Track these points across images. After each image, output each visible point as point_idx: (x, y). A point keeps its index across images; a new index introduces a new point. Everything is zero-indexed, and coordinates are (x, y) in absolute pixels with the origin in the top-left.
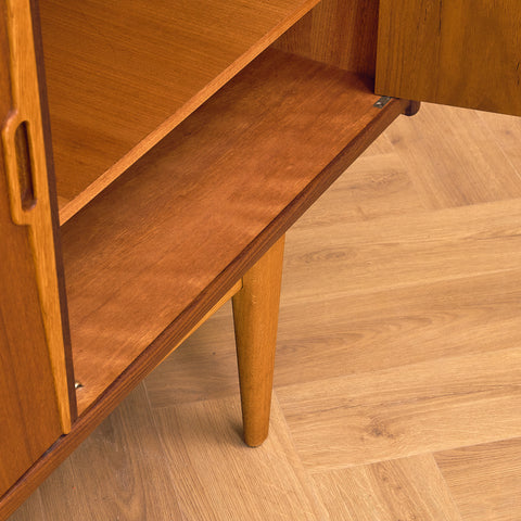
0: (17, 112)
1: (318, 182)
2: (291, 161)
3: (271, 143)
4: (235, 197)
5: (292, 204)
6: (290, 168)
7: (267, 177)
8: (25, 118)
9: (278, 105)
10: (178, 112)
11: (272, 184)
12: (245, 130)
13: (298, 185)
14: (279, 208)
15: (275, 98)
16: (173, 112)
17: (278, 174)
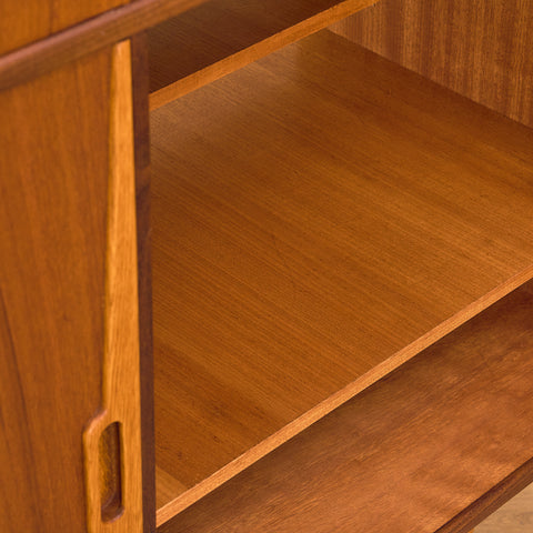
0: (106, 412)
1: (523, 472)
2: (498, 437)
3: (479, 409)
4: (419, 473)
5: (484, 497)
6: (493, 446)
7: (464, 454)
8: (116, 419)
9: (500, 359)
10: (348, 386)
11: (468, 464)
12: (452, 386)
13: (499, 472)
14: (468, 500)
15: (498, 350)
16: (342, 385)
17: (478, 452)
